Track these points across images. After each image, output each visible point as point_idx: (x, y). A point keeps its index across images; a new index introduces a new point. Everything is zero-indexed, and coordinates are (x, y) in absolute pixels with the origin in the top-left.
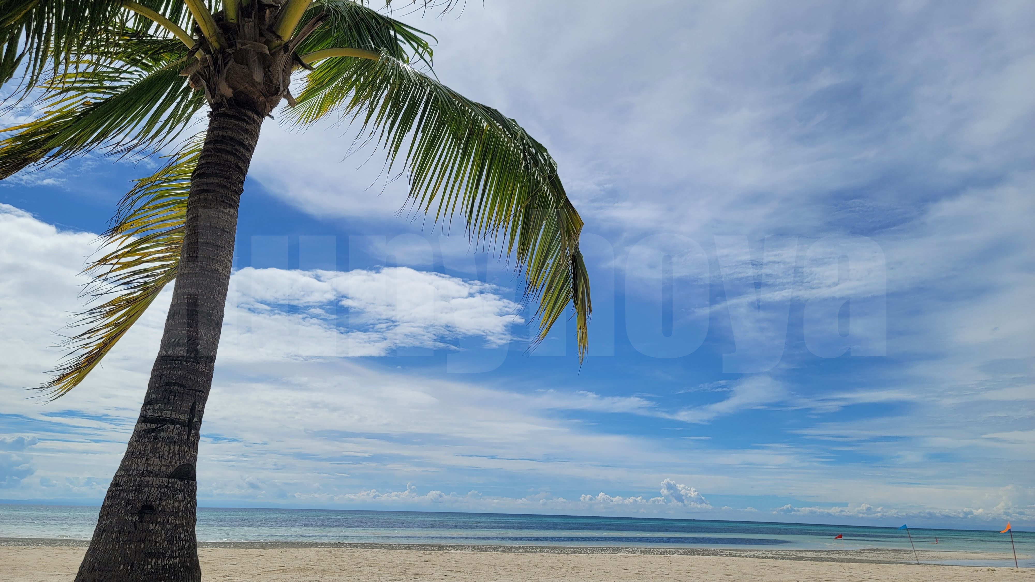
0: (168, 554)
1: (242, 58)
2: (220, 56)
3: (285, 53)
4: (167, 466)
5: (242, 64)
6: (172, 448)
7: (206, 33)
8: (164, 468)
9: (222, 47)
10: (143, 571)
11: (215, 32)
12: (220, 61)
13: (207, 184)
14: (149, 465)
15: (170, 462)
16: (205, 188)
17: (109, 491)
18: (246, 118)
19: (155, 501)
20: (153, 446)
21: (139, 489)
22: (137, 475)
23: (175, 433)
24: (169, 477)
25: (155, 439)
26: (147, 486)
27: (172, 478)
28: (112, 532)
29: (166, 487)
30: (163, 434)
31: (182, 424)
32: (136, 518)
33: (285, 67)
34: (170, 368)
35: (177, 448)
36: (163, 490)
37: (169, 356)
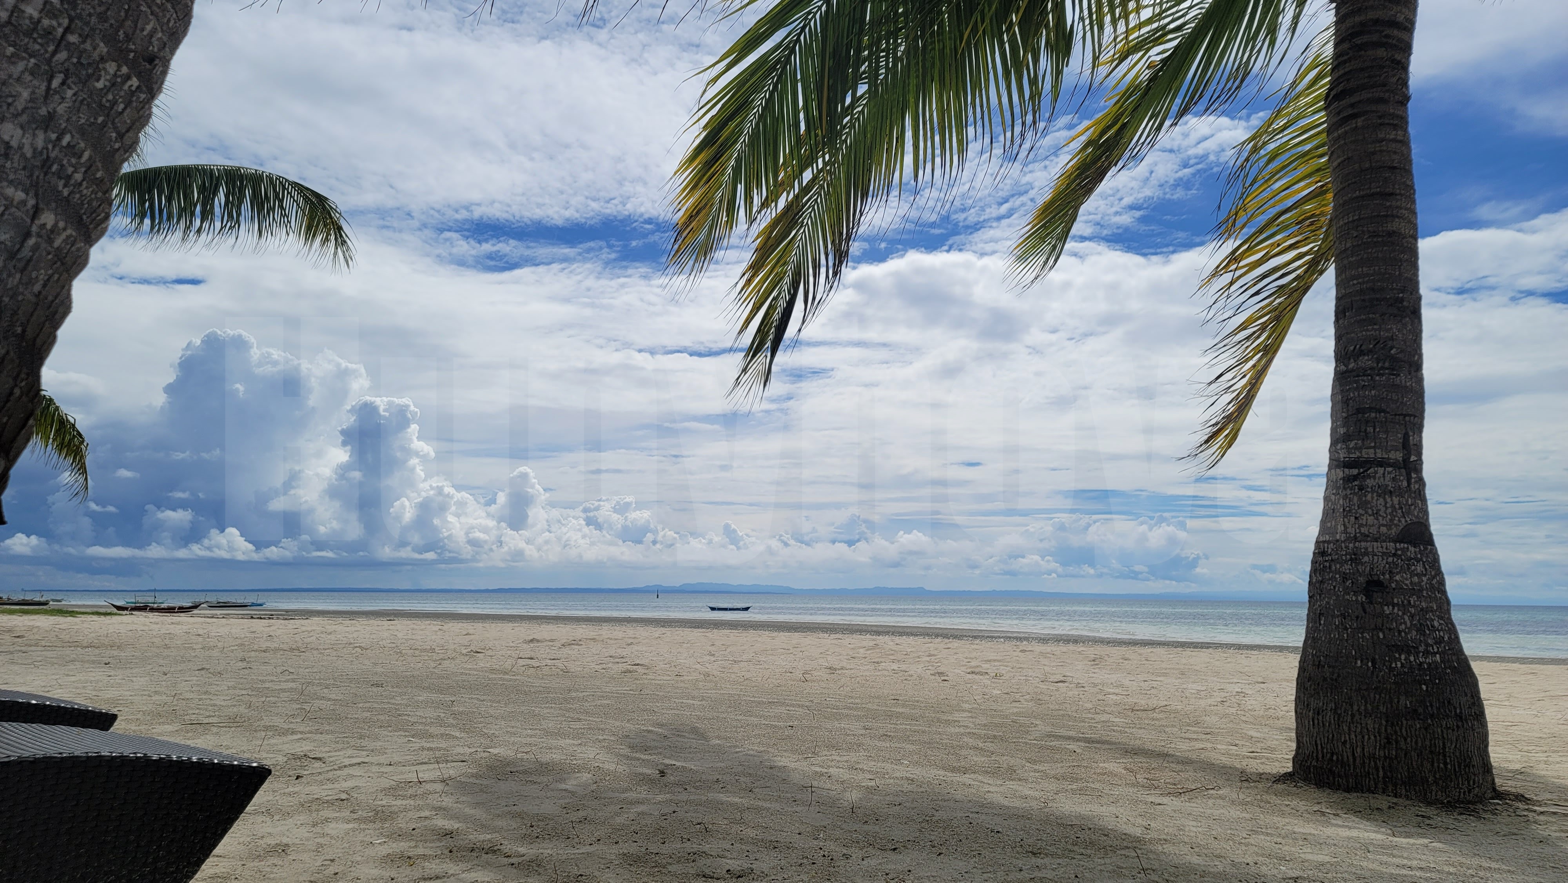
0: (1422, 649)
4: (1389, 527)
6: (1389, 500)
8: (1384, 530)
10: (1391, 669)
13: (1352, 105)
14: (1361, 525)
15: (1391, 520)
16: (1350, 111)
17: (1314, 562)
19: (1383, 574)
20: (1360, 499)
21: (1355, 558)
22: (1348, 539)
23: (1388, 477)
24: (1395, 542)
25: (1361, 489)
26: (1366, 554)
27: (1400, 542)
28: (1333, 616)
29: (1395, 555)
30: (1370, 482)
31: (1395, 465)
32: (1362, 598)
34: (1357, 389)
35: (1396, 500)
36: (1390, 559)
37: (1352, 371)
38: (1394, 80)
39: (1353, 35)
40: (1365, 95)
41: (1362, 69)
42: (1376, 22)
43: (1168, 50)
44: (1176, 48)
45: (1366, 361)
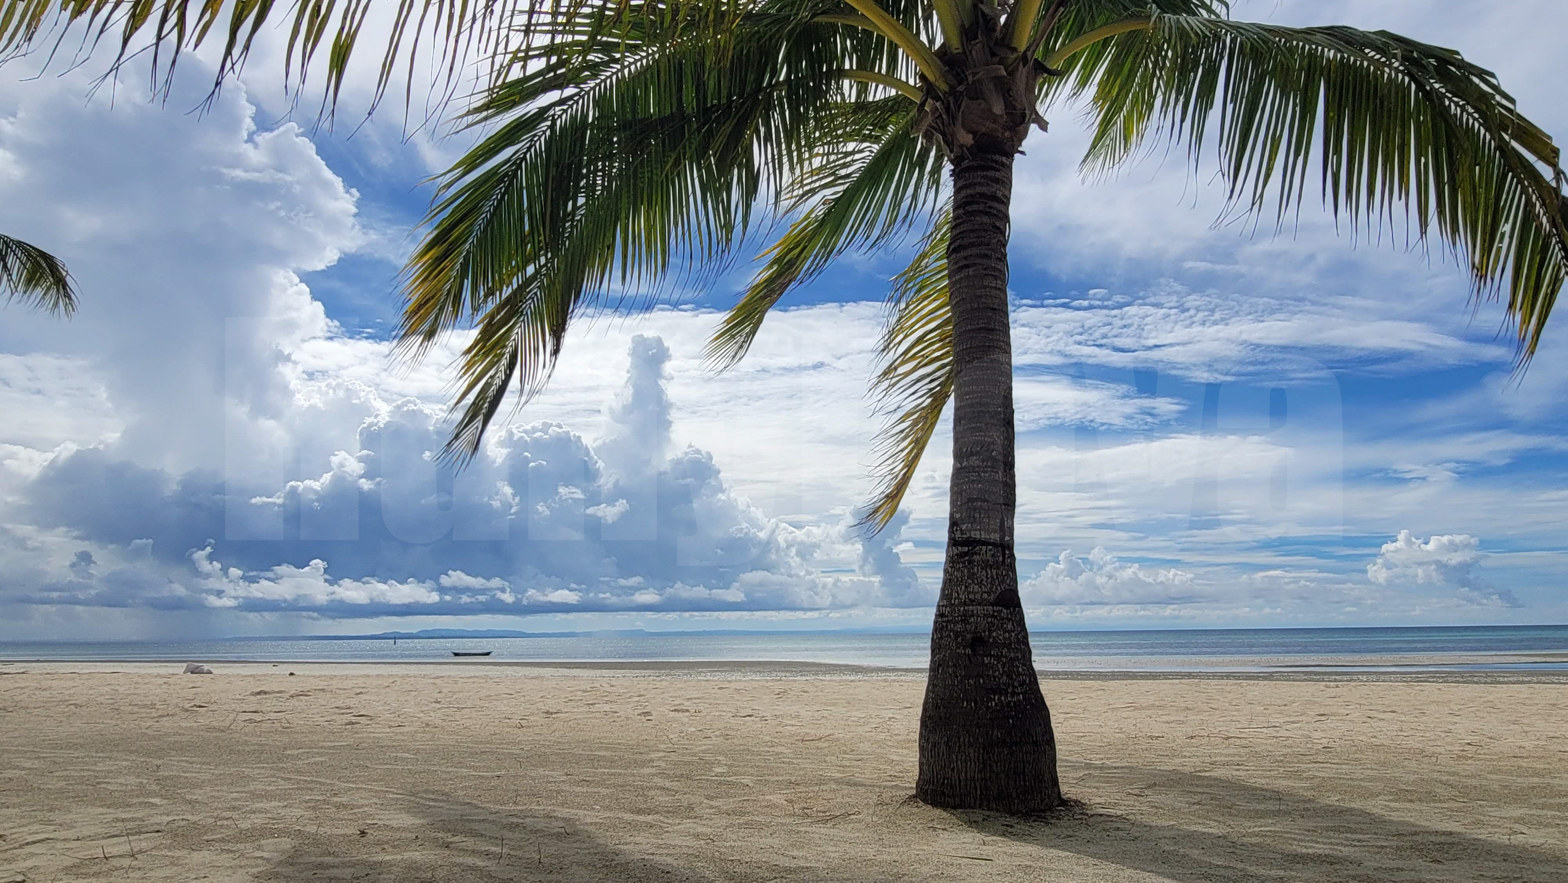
0: (1010, 690)
1: (976, 93)
2: (951, 99)
3: (1024, 66)
4: (989, 594)
5: (977, 99)
6: (989, 572)
7: (931, 77)
8: (985, 595)
9: (952, 87)
10: (988, 708)
11: (941, 72)
12: (952, 105)
13: (966, 258)
14: (969, 593)
15: (991, 588)
16: (965, 263)
17: (936, 622)
18: (994, 164)
19: (984, 632)
20: (969, 571)
21: (965, 620)
22: (960, 604)
23: (989, 554)
24: (993, 605)
25: (970, 563)
26: (973, 616)
27: (997, 606)
28: (948, 667)
29: (992, 616)
30: (976, 558)
31: (994, 545)
32: (968, 651)
33: (1027, 84)
34: (967, 483)
35: (994, 572)
36: (989, 620)
37: (965, 467)
38: (994, 241)
39: (967, 204)
40: (974, 251)
41: (972, 231)
42: (982, 195)
43: (839, 192)
44: (845, 191)
45: (975, 461)
